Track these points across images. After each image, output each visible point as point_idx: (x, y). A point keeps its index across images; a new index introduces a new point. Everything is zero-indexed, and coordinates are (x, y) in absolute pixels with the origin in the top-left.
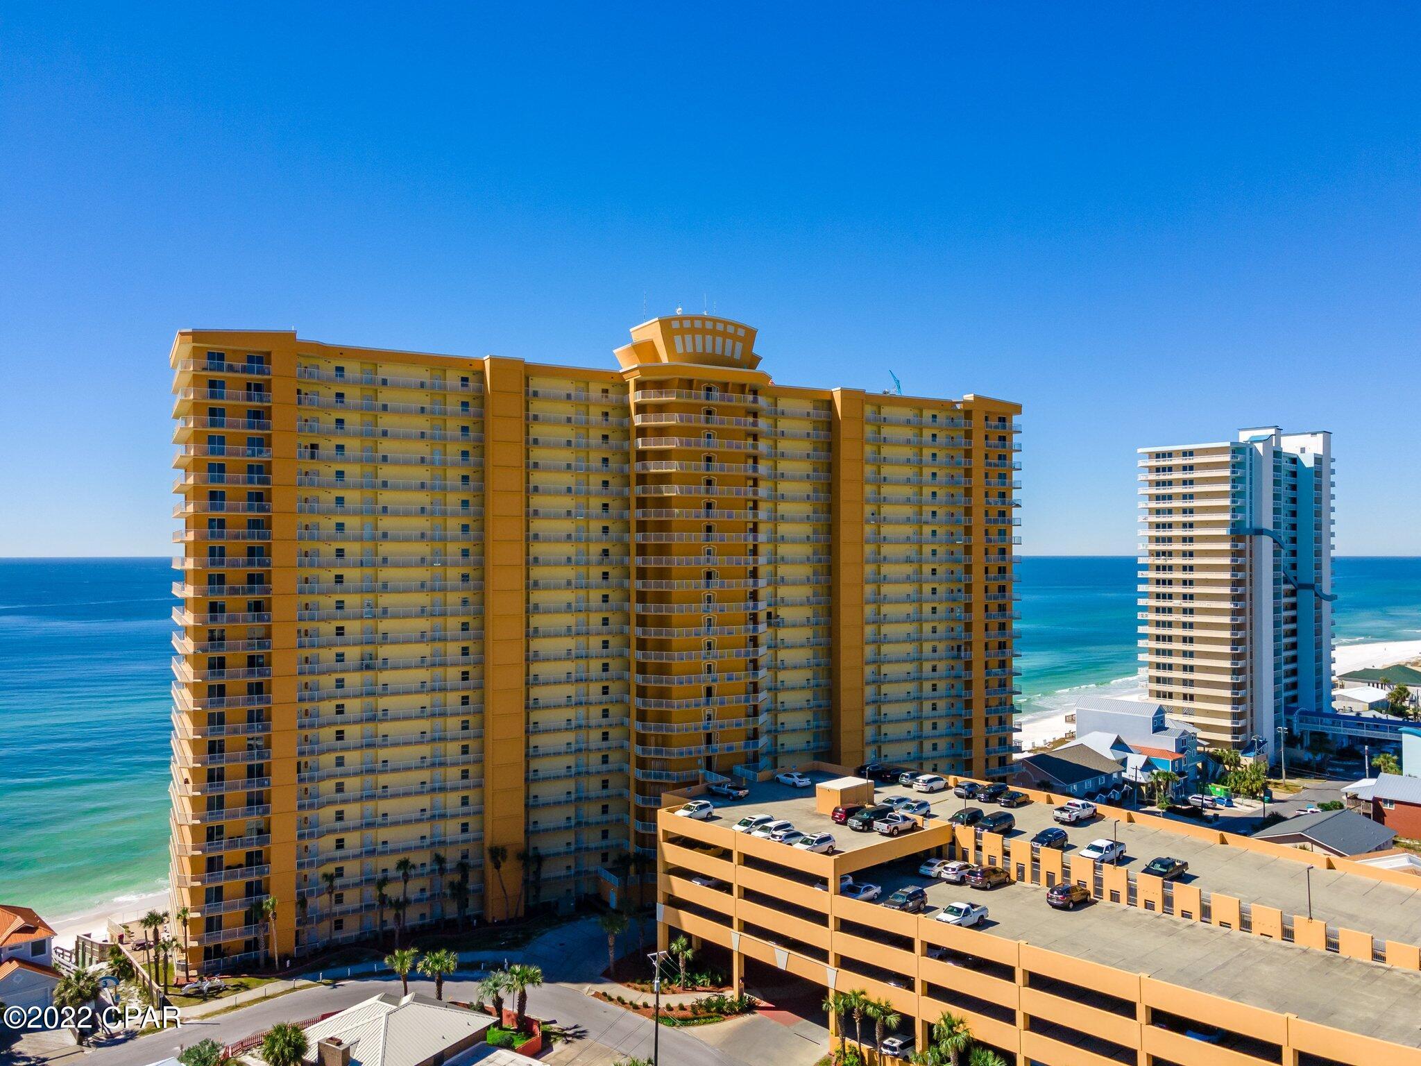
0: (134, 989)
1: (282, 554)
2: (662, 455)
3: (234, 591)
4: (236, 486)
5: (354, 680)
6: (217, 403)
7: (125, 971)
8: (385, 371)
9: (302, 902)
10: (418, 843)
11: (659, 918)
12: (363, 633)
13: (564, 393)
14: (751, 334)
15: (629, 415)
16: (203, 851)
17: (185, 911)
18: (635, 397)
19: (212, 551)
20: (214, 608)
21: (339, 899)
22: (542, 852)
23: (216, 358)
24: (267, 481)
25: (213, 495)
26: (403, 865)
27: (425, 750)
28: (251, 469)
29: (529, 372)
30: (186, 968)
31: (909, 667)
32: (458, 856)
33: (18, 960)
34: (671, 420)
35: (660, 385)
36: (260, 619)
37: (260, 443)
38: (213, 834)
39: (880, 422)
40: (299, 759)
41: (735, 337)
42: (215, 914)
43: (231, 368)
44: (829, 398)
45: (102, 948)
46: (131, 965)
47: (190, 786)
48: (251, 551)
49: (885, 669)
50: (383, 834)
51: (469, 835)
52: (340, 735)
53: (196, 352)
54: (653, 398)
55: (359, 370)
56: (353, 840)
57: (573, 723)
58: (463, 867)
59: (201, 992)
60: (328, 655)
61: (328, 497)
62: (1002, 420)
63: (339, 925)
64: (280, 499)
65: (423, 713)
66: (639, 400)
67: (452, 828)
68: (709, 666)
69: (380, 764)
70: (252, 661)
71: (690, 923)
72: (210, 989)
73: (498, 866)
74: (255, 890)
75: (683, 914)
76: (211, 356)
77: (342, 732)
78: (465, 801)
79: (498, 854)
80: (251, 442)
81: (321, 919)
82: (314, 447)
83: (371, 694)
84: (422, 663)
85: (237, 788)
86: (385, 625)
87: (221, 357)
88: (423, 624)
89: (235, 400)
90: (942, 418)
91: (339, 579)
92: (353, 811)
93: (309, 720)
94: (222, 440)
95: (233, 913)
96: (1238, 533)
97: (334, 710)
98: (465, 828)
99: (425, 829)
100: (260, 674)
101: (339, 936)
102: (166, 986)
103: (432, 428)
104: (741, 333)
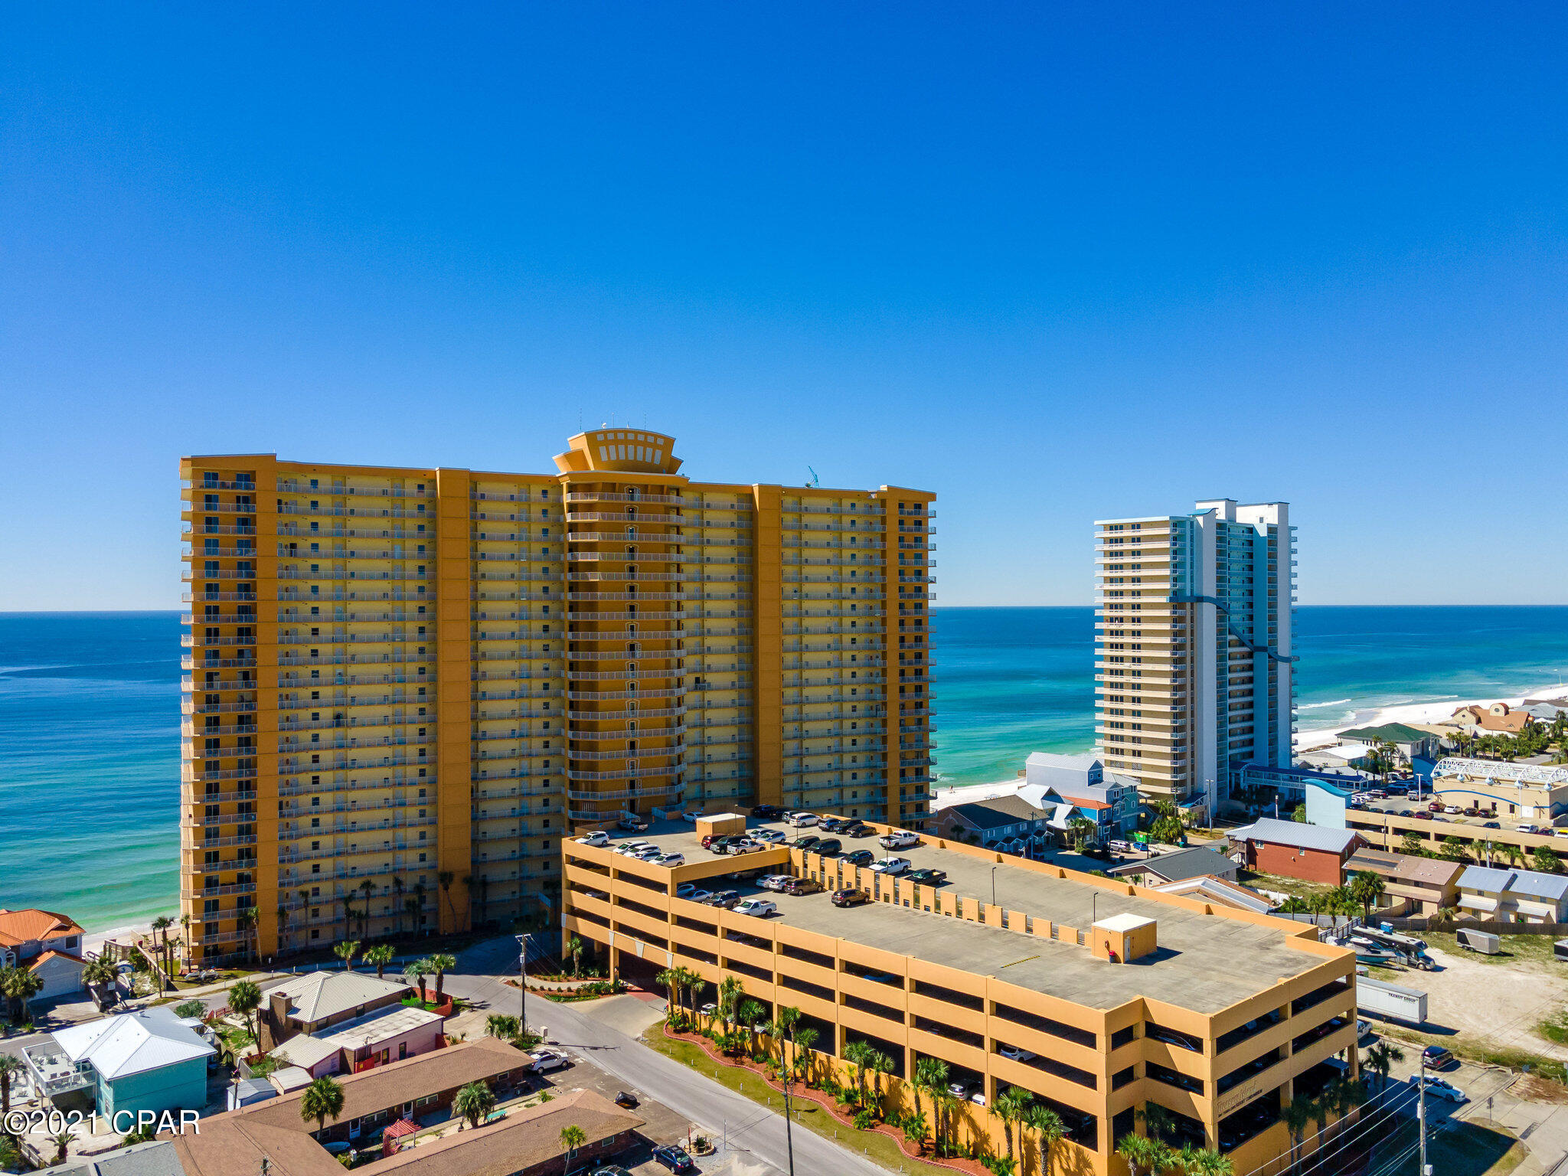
0: (147, 977)
1: (265, 632)
2: (591, 547)
3: (226, 664)
4: (227, 580)
5: (326, 735)
6: (211, 513)
7: (141, 965)
8: (353, 482)
9: (282, 913)
10: (383, 868)
11: (563, 925)
12: (334, 696)
13: (507, 495)
14: (670, 442)
15: (563, 513)
16: (202, 871)
17: (187, 917)
18: (567, 498)
19: (209, 632)
20: (210, 677)
21: (316, 913)
22: (489, 879)
23: (212, 477)
24: (253, 575)
25: (209, 587)
26: (367, 885)
27: (388, 793)
28: (240, 565)
29: (474, 479)
30: (189, 963)
31: (829, 725)
32: (417, 881)
33: (57, 952)
34: (595, 518)
35: (589, 488)
36: (248, 686)
37: (250, 544)
38: (212, 858)
39: (801, 511)
40: (281, 799)
41: (655, 446)
42: (212, 921)
43: (224, 486)
44: (749, 492)
45: (124, 949)
46: (146, 960)
47: (192, 820)
48: (240, 631)
49: (806, 726)
50: (352, 861)
51: (426, 864)
52: (316, 780)
53: (195, 475)
54: (581, 499)
55: (330, 481)
56: (326, 865)
57: (517, 772)
58: (419, 889)
59: (200, 979)
60: (305, 715)
61: (305, 587)
62: (918, 506)
63: (315, 934)
64: (264, 589)
65: (385, 763)
66: (569, 501)
67: (411, 857)
68: (633, 724)
69: (350, 804)
70: (241, 720)
71: (585, 928)
72: (206, 978)
73: (446, 888)
74: (245, 903)
75: (579, 920)
76: (207, 476)
77: (318, 777)
78: (423, 836)
79: (446, 878)
80: (241, 544)
81: (299, 928)
82: (293, 546)
83: (341, 747)
84: (385, 721)
85: (229, 821)
86: (353, 690)
87: (215, 476)
88: (386, 689)
89: (227, 510)
90: (860, 505)
91: (315, 653)
92: (326, 842)
93: (288, 767)
94: (216, 543)
95: (227, 922)
96: (1177, 600)
97: (311, 760)
98: (423, 858)
99: (388, 858)
100: (248, 730)
101: (315, 943)
102: (172, 976)
103: (393, 528)
104: (660, 442)
